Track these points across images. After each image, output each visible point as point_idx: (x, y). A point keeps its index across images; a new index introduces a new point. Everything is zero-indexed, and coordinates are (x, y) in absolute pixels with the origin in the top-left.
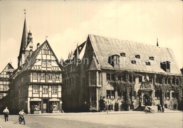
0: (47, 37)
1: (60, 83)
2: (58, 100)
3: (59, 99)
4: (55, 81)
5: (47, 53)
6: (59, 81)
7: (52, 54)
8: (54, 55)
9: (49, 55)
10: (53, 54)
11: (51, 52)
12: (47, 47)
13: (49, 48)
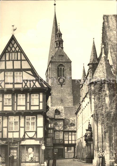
0: (15, 29)
1: (39, 110)
2: (37, 143)
3: (39, 142)
4: (30, 108)
5: (15, 57)
6: (38, 107)
7: (23, 58)
8: (27, 60)
9: (17, 60)
10: (25, 59)
11: (22, 55)
12: (14, 48)
13: (17, 49)
